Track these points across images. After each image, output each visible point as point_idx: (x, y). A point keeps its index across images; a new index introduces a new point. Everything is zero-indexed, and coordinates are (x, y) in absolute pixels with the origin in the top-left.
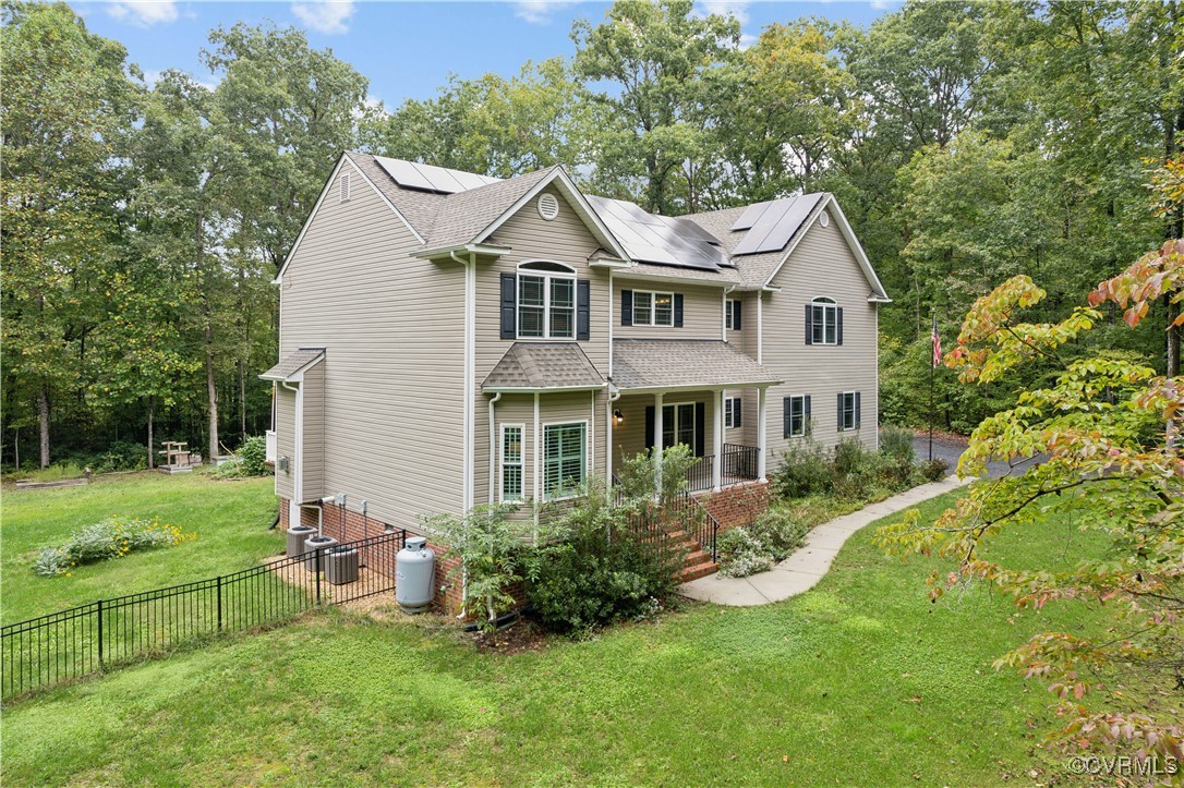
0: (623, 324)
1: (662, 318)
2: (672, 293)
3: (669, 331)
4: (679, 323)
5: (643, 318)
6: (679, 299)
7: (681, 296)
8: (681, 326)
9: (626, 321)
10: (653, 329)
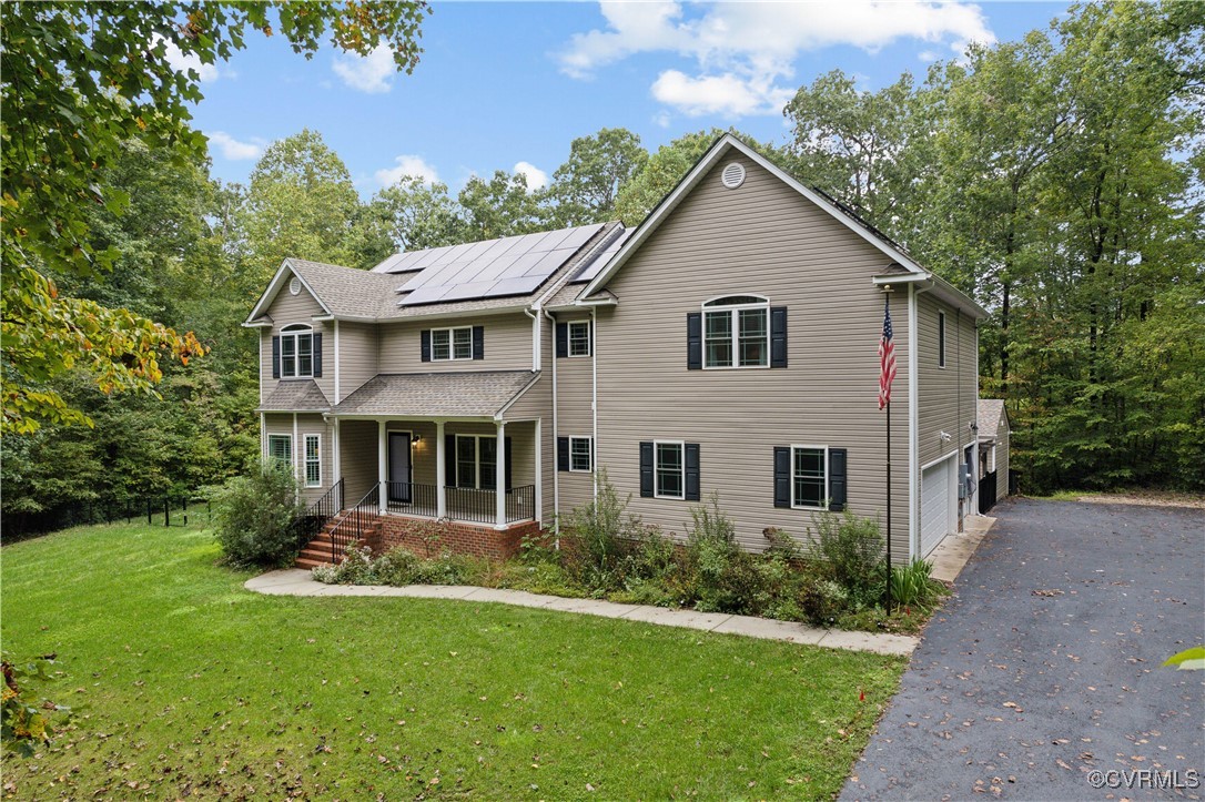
0: (423, 361)
1: (462, 352)
2: (471, 327)
3: (468, 364)
4: (479, 354)
5: (442, 353)
6: (479, 332)
7: (481, 329)
8: (482, 358)
9: (425, 357)
10: (453, 363)
